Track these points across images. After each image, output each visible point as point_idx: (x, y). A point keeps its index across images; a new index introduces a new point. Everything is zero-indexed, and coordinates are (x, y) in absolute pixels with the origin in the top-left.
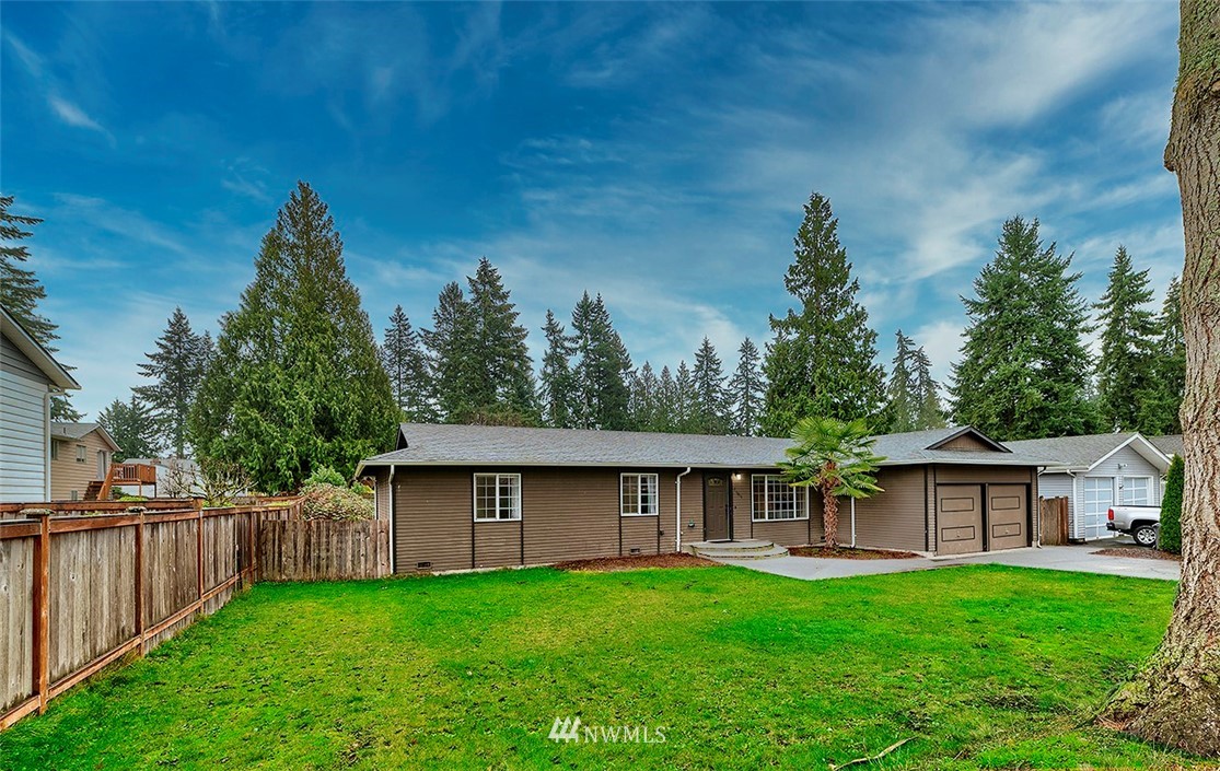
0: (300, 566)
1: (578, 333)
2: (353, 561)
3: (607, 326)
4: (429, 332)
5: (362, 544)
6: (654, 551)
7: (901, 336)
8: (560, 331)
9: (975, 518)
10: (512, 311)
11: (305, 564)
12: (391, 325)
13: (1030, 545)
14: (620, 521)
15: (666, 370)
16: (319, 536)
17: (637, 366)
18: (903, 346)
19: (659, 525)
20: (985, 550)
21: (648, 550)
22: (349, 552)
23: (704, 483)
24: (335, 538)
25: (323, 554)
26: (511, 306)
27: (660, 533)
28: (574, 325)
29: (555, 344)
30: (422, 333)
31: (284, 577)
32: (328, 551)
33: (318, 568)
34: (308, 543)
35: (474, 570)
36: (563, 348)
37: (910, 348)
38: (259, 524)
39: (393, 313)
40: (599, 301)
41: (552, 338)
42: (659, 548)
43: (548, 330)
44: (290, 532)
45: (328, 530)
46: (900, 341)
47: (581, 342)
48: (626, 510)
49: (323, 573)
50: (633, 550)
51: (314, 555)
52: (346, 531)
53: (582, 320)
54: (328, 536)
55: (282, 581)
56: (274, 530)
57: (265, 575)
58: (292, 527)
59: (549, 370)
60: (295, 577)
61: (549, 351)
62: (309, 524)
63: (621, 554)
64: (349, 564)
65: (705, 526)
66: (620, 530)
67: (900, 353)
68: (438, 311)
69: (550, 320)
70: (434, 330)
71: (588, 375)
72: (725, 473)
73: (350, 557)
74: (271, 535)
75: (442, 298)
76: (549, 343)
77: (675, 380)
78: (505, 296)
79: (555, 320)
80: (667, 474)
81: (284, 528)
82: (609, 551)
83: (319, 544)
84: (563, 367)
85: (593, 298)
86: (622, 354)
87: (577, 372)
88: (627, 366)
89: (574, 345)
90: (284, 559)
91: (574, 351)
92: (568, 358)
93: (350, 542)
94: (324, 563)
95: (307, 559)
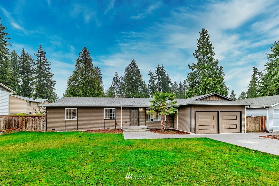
0: (31, 128)
1: (157, 75)
2: (42, 128)
3: (165, 72)
4: (123, 77)
5: (44, 124)
6: (114, 129)
7: (254, 68)
8: (153, 75)
9: (215, 122)
10: (139, 71)
11: (32, 128)
12: (114, 76)
13: (241, 132)
14: (104, 120)
15: (180, 83)
16: (35, 122)
17: (173, 82)
18: (255, 71)
19: (116, 122)
20: (218, 133)
21: (113, 128)
22: (41, 126)
23: (130, 111)
24: (38, 123)
25: (36, 126)
26: (139, 69)
27: (116, 124)
28: (156, 73)
29: (152, 78)
30: (121, 78)
31: (28, 130)
32: (37, 125)
33: (35, 129)
34: (32, 123)
35: (65, 131)
36: (154, 79)
37: (258, 71)
38: (22, 119)
39: (115, 74)
40: (163, 66)
41: (151, 76)
42: (116, 128)
43: (150, 74)
44: (29, 121)
45: (37, 121)
46: (254, 70)
47: (157, 77)
48: (106, 118)
49: (36, 130)
50: (108, 128)
51: (34, 126)
52: (41, 121)
53: (158, 72)
54: (37, 122)
55: (27, 131)
56: (26, 120)
57: (24, 130)
58: (29, 120)
59: (150, 84)
60: (30, 131)
61: (150, 80)
62: (33, 119)
63: (104, 129)
64: (41, 128)
65: (130, 122)
66: (104, 123)
67: (254, 73)
68: (125, 72)
69: (150, 72)
70: (124, 77)
71: (159, 85)
72: (137, 108)
73: (41, 127)
74: (25, 121)
75: (126, 69)
76: (150, 78)
77: (183, 85)
78: (137, 67)
79: (151, 72)
80: (118, 108)
81: (28, 120)
82: (101, 128)
83: (35, 124)
84: (153, 83)
85: (161, 66)
86: (169, 79)
87: (157, 84)
88: (170, 82)
89: (156, 78)
90: (28, 127)
91: (156, 79)
92: (155, 81)
93: (41, 124)
94: (36, 128)
95: (32, 127)
